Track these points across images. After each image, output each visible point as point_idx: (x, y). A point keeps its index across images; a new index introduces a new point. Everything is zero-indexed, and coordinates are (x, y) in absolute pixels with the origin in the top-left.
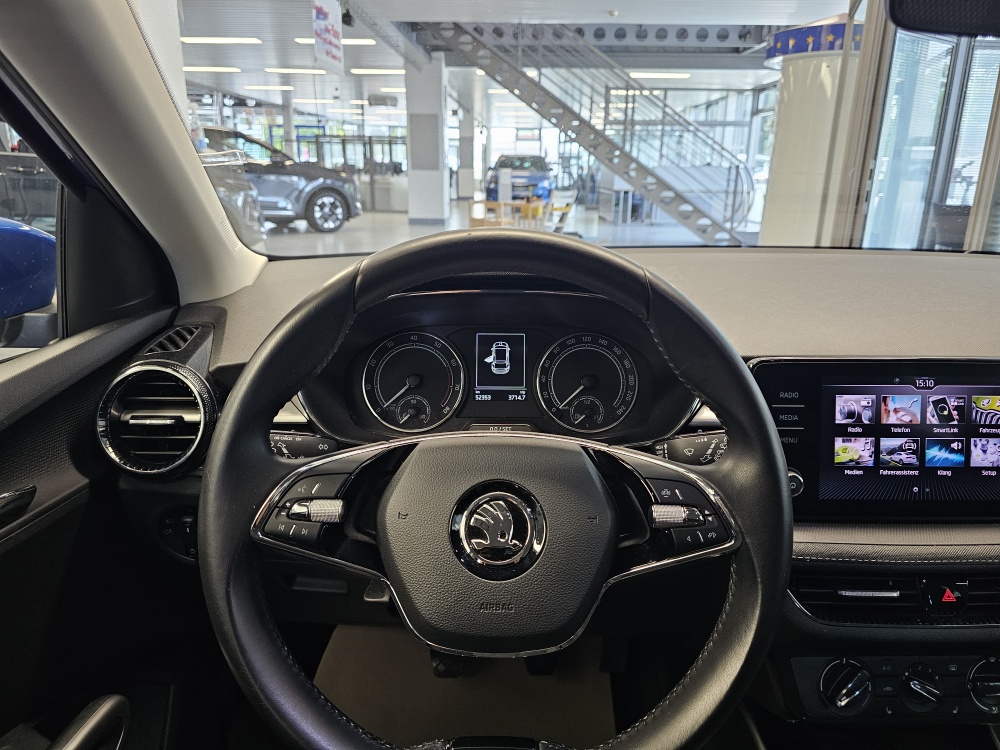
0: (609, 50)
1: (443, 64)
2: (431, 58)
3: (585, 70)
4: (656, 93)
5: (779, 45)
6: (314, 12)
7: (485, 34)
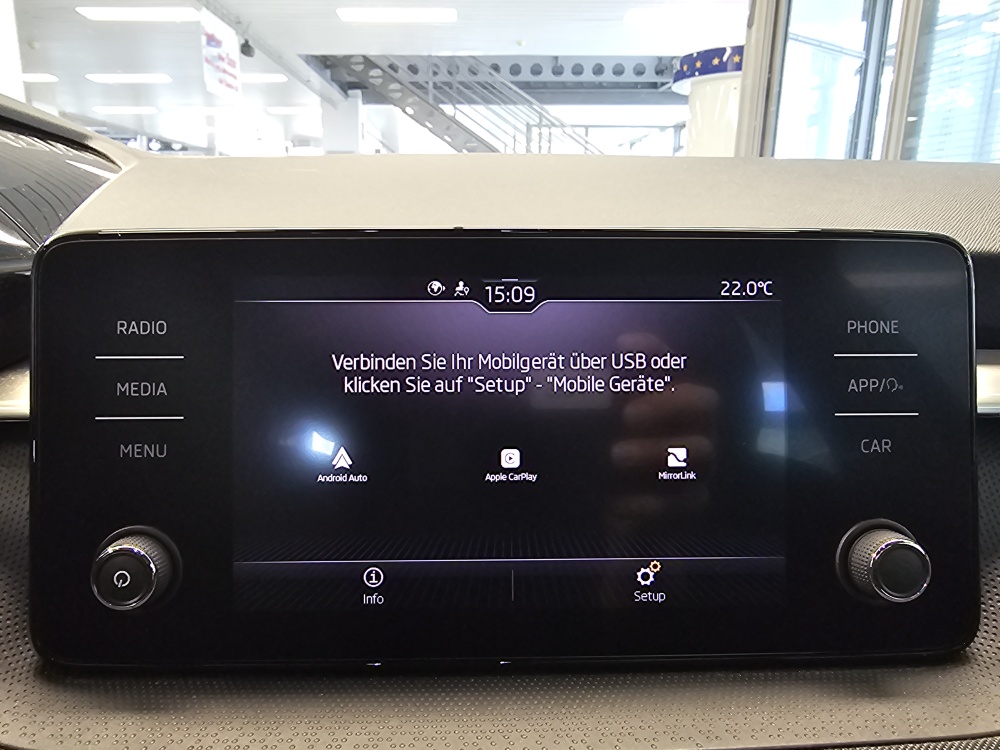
0: (526, 86)
1: (360, 101)
2: (347, 95)
3: (503, 106)
4: (577, 130)
5: (685, 68)
6: (204, 39)
7: (400, 71)
